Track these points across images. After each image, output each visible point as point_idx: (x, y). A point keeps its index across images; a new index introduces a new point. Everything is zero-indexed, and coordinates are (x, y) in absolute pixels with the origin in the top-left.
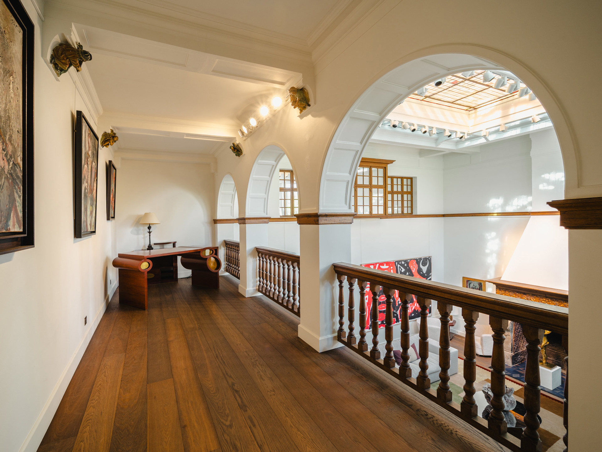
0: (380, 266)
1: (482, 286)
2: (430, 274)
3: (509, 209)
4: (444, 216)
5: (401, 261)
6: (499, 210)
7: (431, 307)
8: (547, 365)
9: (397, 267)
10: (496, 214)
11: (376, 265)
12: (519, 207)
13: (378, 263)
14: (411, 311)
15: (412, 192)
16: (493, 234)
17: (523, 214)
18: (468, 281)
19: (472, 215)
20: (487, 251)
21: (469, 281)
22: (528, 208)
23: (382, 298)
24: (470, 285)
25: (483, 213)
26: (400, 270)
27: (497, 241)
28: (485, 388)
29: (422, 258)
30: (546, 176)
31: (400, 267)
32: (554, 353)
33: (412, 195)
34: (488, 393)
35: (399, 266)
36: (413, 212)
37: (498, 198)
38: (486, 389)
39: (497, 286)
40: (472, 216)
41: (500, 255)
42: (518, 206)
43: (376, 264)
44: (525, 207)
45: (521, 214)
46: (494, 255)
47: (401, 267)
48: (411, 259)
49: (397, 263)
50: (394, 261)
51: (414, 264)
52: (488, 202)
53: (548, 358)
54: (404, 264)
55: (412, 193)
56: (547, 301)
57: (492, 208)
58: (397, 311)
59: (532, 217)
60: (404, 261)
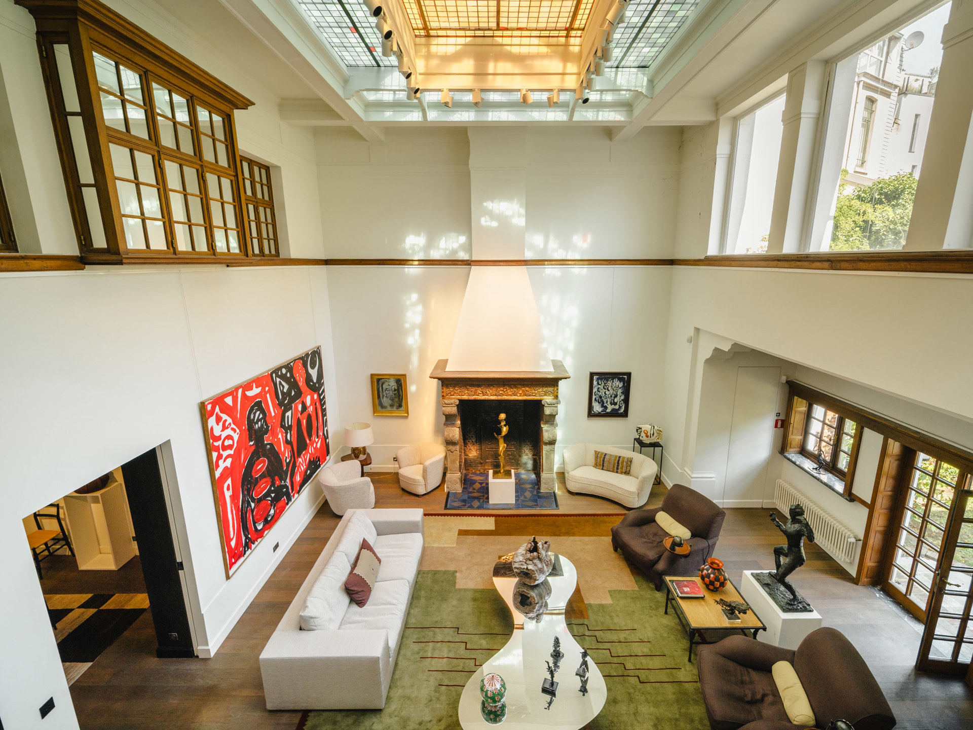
0: (246, 392)
1: (401, 383)
2: (322, 381)
3: (435, 255)
4: (327, 262)
5: (280, 368)
6: (421, 256)
7: (328, 442)
8: (506, 474)
9: (275, 384)
10: (416, 263)
11: (237, 394)
12: (447, 252)
13: (241, 387)
14: (305, 467)
15: (273, 203)
16: (414, 297)
17: (454, 262)
18: (379, 380)
19: (378, 262)
20: (407, 326)
21: (382, 379)
22: (459, 254)
23: (258, 468)
24: (384, 386)
25: (397, 260)
26: (282, 388)
27: (420, 308)
28: (520, 561)
29: (310, 353)
30: (489, 205)
31: (280, 383)
32: (493, 453)
33: (274, 210)
34: (527, 568)
35: (278, 380)
36: (280, 251)
37: (419, 235)
38: (524, 563)
39: (442, 383)
40: (379, 264)
41: (424, 329)
42: (446, 249)
43: (237, 389)
44: (454, 252)
45: (451, 263)
46: (417, 332)
47: (283, 383)
48: (295, 360)
49: (274, 375)
50: (270, 373)
51: (301, 369)
52: (404, 241)
53: (487, 461)
54: (286, 373)
55: (273, 206)
56: (505, 390)
57: (410, 252)
58: (285, 481)
59: (474, 269)
60: (285, 367)
